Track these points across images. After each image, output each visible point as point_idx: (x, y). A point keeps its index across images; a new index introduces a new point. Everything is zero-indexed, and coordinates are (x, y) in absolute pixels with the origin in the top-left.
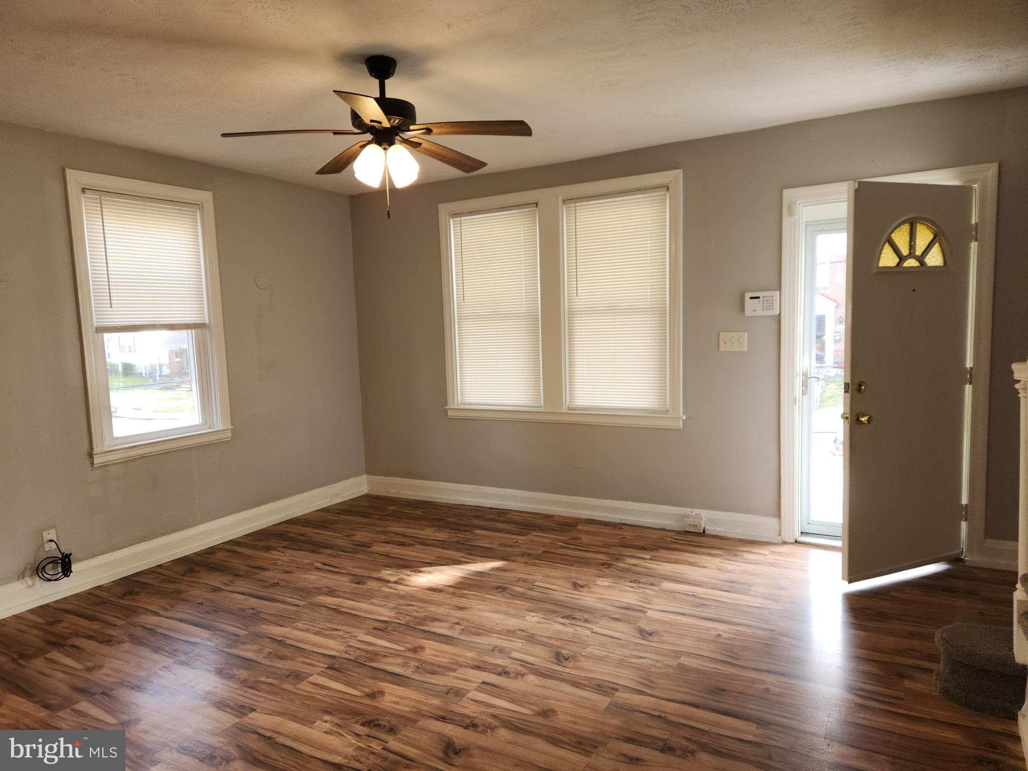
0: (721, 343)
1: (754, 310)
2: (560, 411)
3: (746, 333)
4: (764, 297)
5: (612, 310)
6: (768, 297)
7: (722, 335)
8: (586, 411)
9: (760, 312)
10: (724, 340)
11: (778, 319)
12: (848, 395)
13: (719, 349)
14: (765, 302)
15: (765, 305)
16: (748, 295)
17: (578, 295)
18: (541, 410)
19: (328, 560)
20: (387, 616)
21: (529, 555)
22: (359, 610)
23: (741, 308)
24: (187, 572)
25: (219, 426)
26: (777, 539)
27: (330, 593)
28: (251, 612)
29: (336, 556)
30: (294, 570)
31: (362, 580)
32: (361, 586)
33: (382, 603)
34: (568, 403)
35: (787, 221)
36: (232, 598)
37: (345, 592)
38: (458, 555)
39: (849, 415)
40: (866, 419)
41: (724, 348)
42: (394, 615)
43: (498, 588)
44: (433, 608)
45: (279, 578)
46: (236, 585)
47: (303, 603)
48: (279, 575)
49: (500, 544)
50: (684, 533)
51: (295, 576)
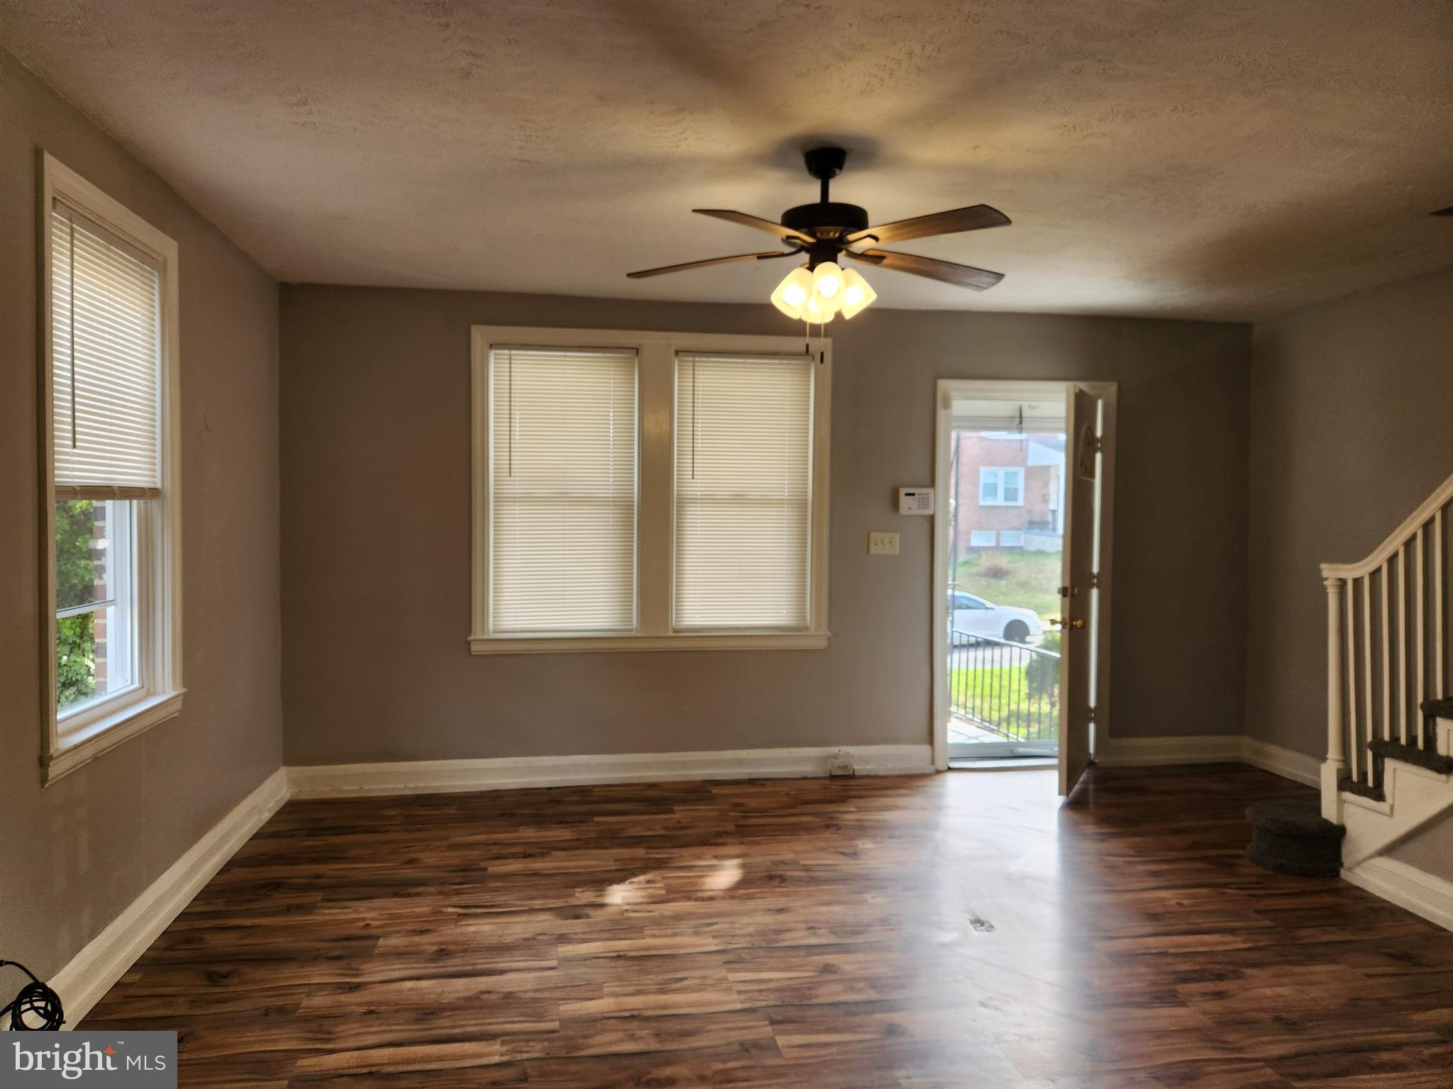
0: (872, 545)
1: (910, 509)
2: (665, 635)
3: (898, 536)
4: (920, 494)
5: (739, 500)
6: (923, 494)
7: (873, 535)
8: (698, 633)
9: (915, 512)
10: (875, 542)
11: (932, 520)
12: (1067, 600)
13: (868, 551)
14: (921, 500)
15: (921, 503)
16: (903, 491)
17: (695, 477)
18: (633, 634)
19: (455, 900)
20: (710, 944)
21: (727, 833)
22: (656, 948)
23: (895, 504)
24: (213, 978)
25: (167, 690)
26: (931, 769)
27: (563, 939)
28: (493, 997)
29: (458, 893)
30: (427, 926)
31: (575, 913)
32: (592, 920)
33: (669, 931)
34: (674, 623)
35: (941, 413)
36: (411, 989)
37: (584, 933)
38: (640, 852)
39: (1068, 620)
40: (1079, 623)
41: (873, 550)
42: (716, 941)
43: (771, 878)
44: (746, 920)
45: (427, 943)
46: (374, 971)
47: (554, 963)
48: (417, 939)
49: (666, 828)
50: (833, 777)
51: (450, 933)
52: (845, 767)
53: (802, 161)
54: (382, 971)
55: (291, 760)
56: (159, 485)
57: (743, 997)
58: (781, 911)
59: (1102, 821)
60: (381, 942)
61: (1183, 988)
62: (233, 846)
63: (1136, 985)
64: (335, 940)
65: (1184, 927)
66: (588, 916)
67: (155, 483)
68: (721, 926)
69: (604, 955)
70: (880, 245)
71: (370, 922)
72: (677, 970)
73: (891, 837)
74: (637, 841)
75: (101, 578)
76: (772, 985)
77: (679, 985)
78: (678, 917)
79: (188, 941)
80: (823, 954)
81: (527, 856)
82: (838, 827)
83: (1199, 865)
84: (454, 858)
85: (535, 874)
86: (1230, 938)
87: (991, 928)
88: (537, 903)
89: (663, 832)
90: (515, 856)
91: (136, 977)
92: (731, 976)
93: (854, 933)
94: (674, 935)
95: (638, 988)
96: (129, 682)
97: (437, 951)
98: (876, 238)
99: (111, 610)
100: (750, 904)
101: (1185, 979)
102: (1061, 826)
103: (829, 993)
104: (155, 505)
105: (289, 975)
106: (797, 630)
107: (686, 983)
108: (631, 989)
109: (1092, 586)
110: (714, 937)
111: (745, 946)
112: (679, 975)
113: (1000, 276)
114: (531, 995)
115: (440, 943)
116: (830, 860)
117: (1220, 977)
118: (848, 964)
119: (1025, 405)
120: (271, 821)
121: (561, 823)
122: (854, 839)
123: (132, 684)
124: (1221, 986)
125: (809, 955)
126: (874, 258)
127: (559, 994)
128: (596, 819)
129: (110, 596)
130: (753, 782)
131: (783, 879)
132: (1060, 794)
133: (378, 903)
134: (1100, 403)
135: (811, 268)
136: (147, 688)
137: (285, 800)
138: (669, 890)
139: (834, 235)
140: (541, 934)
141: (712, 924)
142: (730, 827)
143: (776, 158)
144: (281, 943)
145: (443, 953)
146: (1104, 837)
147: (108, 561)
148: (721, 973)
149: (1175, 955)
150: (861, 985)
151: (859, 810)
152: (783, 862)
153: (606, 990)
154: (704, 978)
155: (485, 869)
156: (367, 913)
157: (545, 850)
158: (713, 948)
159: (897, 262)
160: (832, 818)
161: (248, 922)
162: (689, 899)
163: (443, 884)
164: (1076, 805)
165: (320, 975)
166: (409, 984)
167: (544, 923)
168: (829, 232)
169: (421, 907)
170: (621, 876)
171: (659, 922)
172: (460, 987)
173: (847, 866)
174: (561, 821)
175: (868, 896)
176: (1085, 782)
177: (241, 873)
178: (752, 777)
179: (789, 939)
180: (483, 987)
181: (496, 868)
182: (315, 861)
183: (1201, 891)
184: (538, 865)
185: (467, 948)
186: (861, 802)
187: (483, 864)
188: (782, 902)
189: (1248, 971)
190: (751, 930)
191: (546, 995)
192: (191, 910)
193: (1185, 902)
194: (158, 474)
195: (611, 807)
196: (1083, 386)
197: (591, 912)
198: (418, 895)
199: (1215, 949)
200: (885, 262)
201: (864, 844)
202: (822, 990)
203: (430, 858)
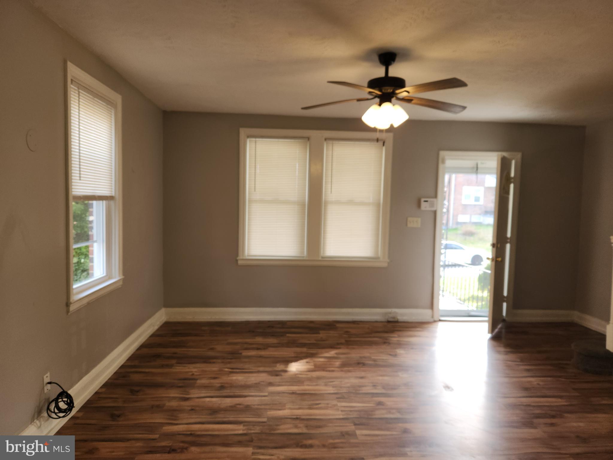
0: (408, 223)
1: (426, 207)
2: (318, 259)
3: (420, 219)
4: (430, 201)
5: (351, 202)
6: (432, 201)
7: (409, 219)
8: (332, 259)
9: (428, 209)
10: (410, 221)
11: (435, 212)
12: (495, 249)
13: (407, 225)
14: (431, 204)
16: (423, 200)
17: (332, 193)
18: (305, 258)
19: (228, 366)
20: (331, 390)
21: (341, 344)
22: (308, 390)
23: (419, 205)
24: (133, 392)
25: (116, 277)
26: (431, 320)
27: (271, 384)
28: (241, 406)
29: (230, 363)
30: (217, 376)
31: (276, 374)
32: (282, 377)
33: (314, 384)
34: (322, 254)
35: (441, 166)
36: (209, 401)
37: (280, 382)
38: (304, 350)
39: (495, 258)
40: (500, 259)
41: (409, 225)
42: (334, 389)
43: (359, 363)
44: (346, 381)
45: (216, 383)
46: (194, 393)
47: (266, 394)
48: (212, 381)
49: (316, 340)
50: (389, 322)
51: (225, 379)
52: (394, 318)
53: (377, 58)
54: (198, 393)
55: (166, 305)
56: (113, 194)
57: (343, 413)
58: (362, 378)
59: (507, 346)
60: (198, 381)
61: (536, 421)
62: (142, 339)
63: (515, 418)
64: (180, 380)
65: (539, 394)
66: (281, 375)
67: (112, 194)
68: (337, 382)
69: (287, 392)
70: (410, 95)
71: (194, 373)
72: (317, 400)
73: (412, 349)
74: (303, 345)
75: (91, 231)
76: (356, 409)
77: (317, 406)
78: (318, 378)
79: (124, 377)
80: (378, 397)
81: (258, 349)
82: (389, 343)
83: (549, 367)
84: (229, 348)
85: (261, 357)
86: (560, 400)
87: (452, 390)
88: (261, 369)
89: (315, 342)
90: (253, 349)
91: (103, 390)
92: (340, 404)
93: (392, 389)
94: (317, 385)
95: (300, 406)
96: (102, 273)
97: (220, 386)
98: (408, 92)
99: (95, 245)
100: (349, 374)
101: (538, 416)
102: (489, 347)
103: (380, 413)
104: (112, 203)
105: (162, 393)
106: (375, 259)
107: (320, 406)
108: (297, 407)
109: (507, 243)
110: (333, 387)
111: (345, 391)
112: (317, 402)
113: (464, 108)
114: (256, 407)
115: (221, 383)
116: (384, 357)
117: (553, 417)
118: (389, 402)
119: (479, 162)
120: (158, 330)
121: (273, 336)
122: (396, 349)
123: (103, 274)
124: (554, 421)
125: (372, 397)
126: (408, 100)
127: (267, 407)
128: (287, 335)
129: (95, 239)
130: (354, 322)
131: (364, 364)
132: (489, 333)
133: (198, 365)
134: (513, 163)
135: (380, 105)
136: (109, 276)
137: (164, 322)
138: (315, 366)
139: (390, 90)
140: (261, 382)
141: (332, 382)
142: (343, 341)
143: (366, 57)
144: (159, 379)
145: (222, 387)
146: (507, 353)
147: (94, 225)
148: (335, 402)
149: (534, 406)
150: (394, 411)
151: (399, 336)
152: (365, 357)
153: (287, 406)
154: (328, 404)
155: (241, 354)
156: (193, 369)
157: (266, 347)
158: (332, 392)
159: (419, 102)
160: (386, 339)
161: (147, 370)
162: (324, 370)
163: (224, 359)
164: (496, 338)
165: (174, 393)
166: (208, 399)
167: (263, 377)
168: (388, 89)
169: (214, 368)
170: (296, 359)
171: (310, 379)
172: (228, 402)
173: (392, 360)
174: (273, 335)
175: (400, 374)
176: (501, 328)
177: (145, 351)
178: (354, 320)
179: (365, 390)
180: (238, 402)
181: (245, 353)
182: (174, 347)
183: (549, 379)
184: (262, 353)
185: (232, 386)
186: (400, 333)
187: (240, 352)
188: (363, 374)
189: (566, 415)
190: (348, 385)
191: (263, 407)
192: (126, 364)
193: (541, 383)
194: (113, 190)
195: (293, 330)
196: (505, 154)
197: (283, 374)
198: (214, 363)
199: (552, 404)
200: (413, 102)
201: (400, 351)
202: (377, 412)
203: (219, 348)
